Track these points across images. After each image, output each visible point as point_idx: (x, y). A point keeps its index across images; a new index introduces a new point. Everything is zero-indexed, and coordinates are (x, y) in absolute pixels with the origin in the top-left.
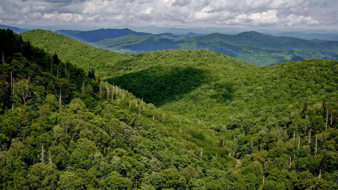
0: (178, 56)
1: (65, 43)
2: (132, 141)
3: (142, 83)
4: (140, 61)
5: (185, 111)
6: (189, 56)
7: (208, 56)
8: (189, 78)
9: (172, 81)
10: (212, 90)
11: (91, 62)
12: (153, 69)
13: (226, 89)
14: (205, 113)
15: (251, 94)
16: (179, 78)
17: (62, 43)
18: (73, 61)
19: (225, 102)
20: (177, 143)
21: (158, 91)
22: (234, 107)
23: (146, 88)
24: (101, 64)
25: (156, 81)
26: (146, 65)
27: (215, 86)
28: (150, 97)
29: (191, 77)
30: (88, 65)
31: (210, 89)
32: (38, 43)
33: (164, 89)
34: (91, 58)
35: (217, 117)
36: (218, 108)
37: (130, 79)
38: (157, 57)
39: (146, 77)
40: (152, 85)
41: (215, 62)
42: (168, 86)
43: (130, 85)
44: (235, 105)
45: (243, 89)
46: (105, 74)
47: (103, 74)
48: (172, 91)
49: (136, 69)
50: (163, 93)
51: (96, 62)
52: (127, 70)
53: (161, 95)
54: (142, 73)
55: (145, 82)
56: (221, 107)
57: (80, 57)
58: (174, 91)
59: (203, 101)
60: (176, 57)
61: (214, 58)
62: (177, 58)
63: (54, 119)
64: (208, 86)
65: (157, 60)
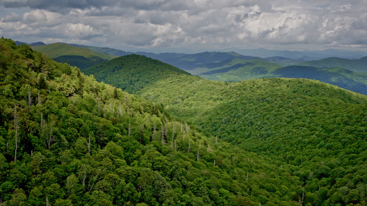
0: (276, 86)
1: (157, 69)
2: (163, 195)
3: (229, 115)
4: (232, 91)
5: (271, 151)
6: (289, 86)
7: (310, 87)
8: (281, 112)
9: (262, 115)
10: (306, 128)
11: (181, 91)
12: (244, 101)
13: (322, 127)
14: (293, 155)
15: (350, 136)
16: (271, 113)
17: (155, 69)
18: (164, 88)
19: (319, 143)
20: (229, 196)
21: (245, 126)
22: (328, 150)
23: (233, 122)
24: (191, 92)
25: (245, 115)
26: (238, 95)
27: (309, 124)
28: (236, 133)
29: (284, 112)
30: (177, 94)
31: (303, 126)
32: (130, 69)
33: (252, 124)
34: (182, 85)
35: (307, 161)
36: (309, 150)
37: (218, 110)
38: (252, 86)
39: (234, 109)
40: (240, 118)
41: (318, 94)
42: (257, 121)
43: (216, 118)
44: (330, 148)
45: (341, 129)
46: (193, 104)
47: (192, 104)
48: (261, 127)
49: (227, 99)
50: (251, 129)
51: (186, 90)
52: (218, 99)
53: (248, 131)
54: (230, 104)
55: (233, 115)
56: (313, 150)
57: (170, 84)
58: (263, 127)
59: (293, 140)
60: (273, 87)
61: (317, 89)
62: (275, 88)
63: (73, 167)
64: (302, 123)
65: (251, 89)
